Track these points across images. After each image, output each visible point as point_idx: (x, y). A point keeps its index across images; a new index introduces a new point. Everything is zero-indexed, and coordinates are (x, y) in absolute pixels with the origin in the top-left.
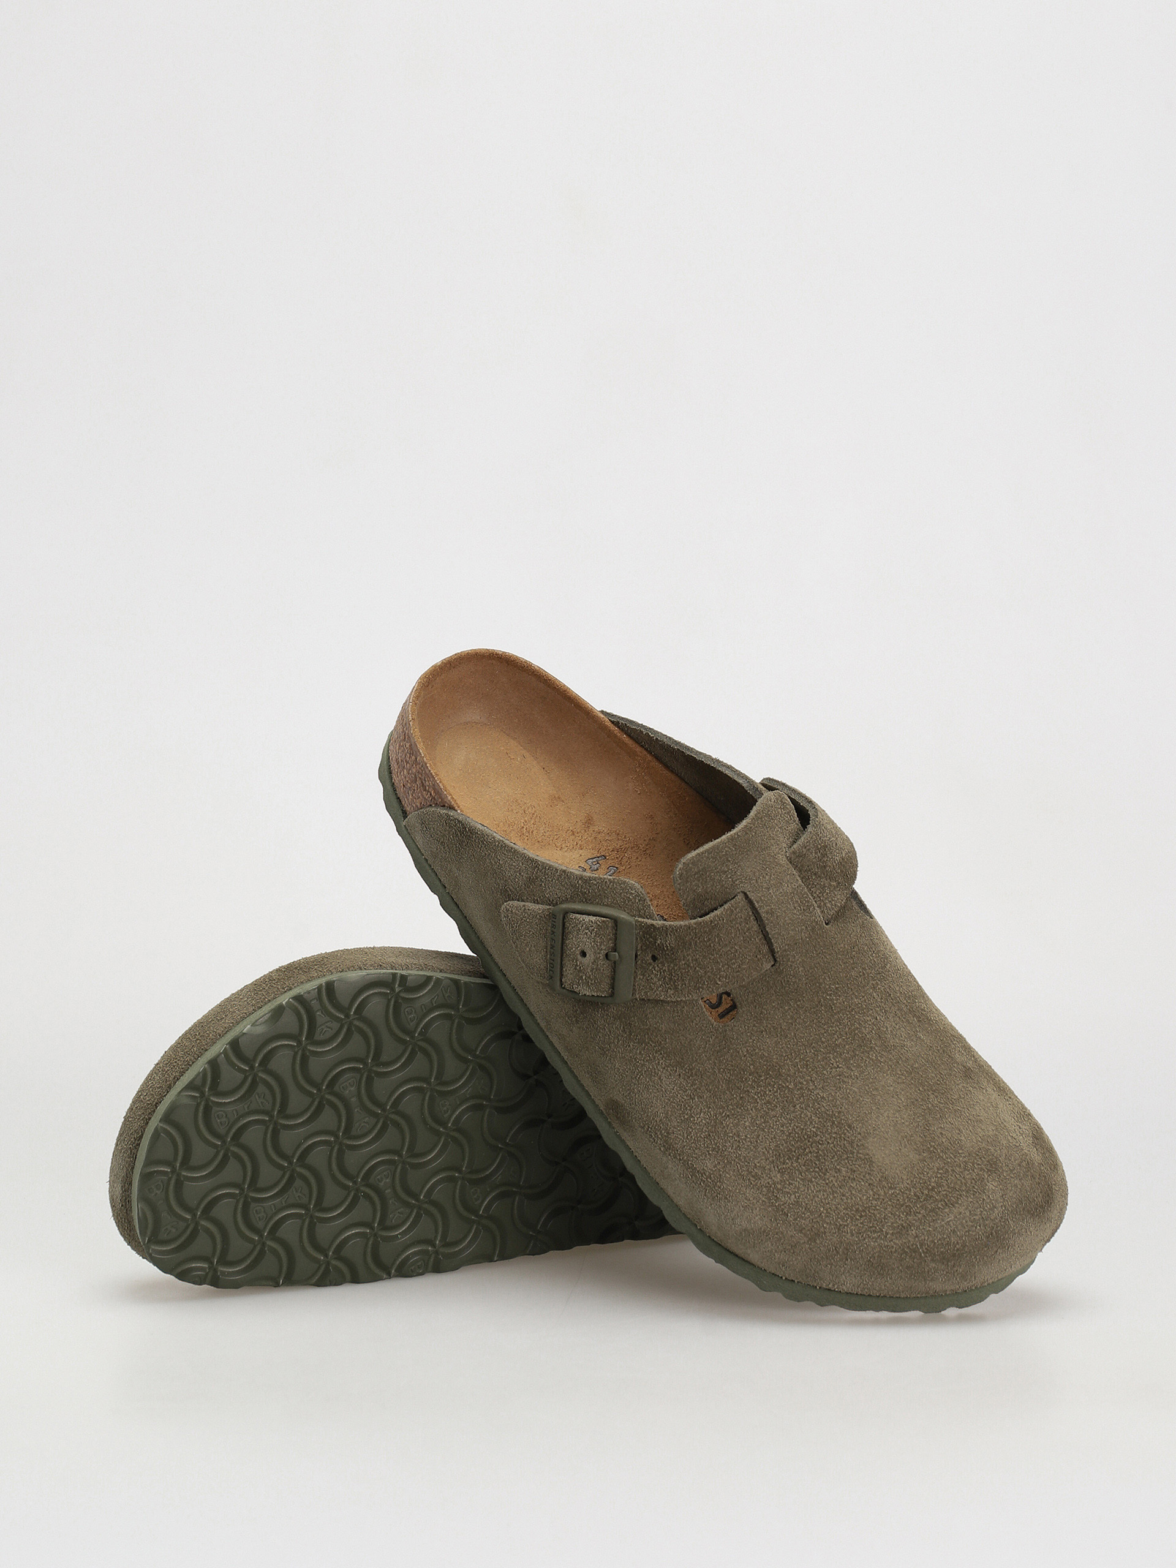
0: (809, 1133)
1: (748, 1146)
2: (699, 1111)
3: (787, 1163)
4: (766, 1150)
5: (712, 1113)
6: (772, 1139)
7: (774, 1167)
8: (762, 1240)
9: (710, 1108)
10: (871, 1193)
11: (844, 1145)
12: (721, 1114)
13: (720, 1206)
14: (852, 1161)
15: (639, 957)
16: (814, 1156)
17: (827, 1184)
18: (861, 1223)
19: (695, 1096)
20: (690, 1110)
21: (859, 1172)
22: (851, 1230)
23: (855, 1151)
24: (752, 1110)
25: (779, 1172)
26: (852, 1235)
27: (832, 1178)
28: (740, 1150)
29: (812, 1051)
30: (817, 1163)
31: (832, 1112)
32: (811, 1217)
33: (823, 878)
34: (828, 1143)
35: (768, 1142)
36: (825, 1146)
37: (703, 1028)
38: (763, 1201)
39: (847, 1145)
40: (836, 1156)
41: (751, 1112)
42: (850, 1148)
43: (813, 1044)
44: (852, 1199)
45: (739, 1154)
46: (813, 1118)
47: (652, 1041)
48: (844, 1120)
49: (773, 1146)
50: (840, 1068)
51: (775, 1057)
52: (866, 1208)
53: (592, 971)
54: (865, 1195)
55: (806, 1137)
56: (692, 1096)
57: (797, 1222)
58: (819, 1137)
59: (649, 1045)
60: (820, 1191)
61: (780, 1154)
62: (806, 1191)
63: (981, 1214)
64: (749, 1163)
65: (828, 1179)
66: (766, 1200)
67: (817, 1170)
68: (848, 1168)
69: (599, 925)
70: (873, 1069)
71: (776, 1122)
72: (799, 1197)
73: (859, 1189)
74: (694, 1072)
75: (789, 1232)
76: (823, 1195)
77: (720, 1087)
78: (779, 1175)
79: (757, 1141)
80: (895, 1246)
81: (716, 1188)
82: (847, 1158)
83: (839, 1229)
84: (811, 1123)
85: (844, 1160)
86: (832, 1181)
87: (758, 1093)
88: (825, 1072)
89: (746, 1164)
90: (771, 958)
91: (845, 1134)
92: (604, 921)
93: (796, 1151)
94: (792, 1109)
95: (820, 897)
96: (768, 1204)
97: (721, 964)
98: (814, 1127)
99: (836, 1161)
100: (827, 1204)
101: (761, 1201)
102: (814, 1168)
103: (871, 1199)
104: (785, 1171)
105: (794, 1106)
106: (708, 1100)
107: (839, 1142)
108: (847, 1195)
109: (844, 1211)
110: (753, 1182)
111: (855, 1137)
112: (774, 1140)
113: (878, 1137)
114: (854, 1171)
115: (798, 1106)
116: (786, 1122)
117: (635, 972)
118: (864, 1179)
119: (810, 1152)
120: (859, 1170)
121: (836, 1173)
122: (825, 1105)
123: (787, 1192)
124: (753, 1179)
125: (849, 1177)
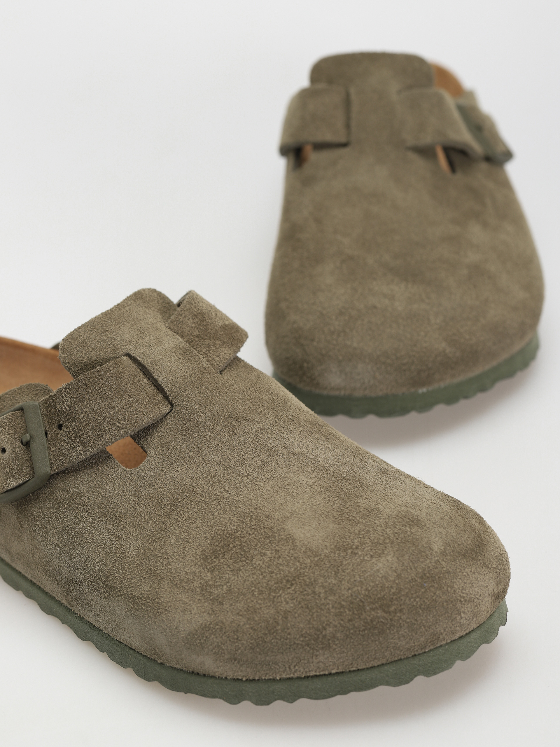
0: (230, 532)
1: (177, 559)
2: (128, 546)
3: (215, 562)
4: (194, 557)
5: (140, 543)
6: (197, 547)
7: (203, 569)
8: (206, 637)
9: (137, 540)
10: (298, 564)
11: (265, 532)
12: (147, 541)
13: (163, 620)
14: (275, 543)
15: (49, 433)
16: (239, 549)
17: (255, 568)
18: (293, 590)
19: (122, 535)
20: (120, 548)
21: (283, 550)
22: (285, 599)
23: (276, 535)
24: (175, 529)
25: (208, 571)
26: (287, 603)
27: (259, 562)
28: (170, 565)
29: (222, 468)
30: (242, 553)
31: (249, 510)
32: (245, 599)
33: (206, 339)
34: (250, 534)
35: (194, 550)
36: (247, 537)
37: (119, 476)
38: (199, 600)
39: (267, 532)
40: (259, 543)
41: (174, 531)
42: (270, 534)
43: (222, 463)
44: (280, 573)
45: (170, 568)
46: (232, 519)
47: (78, 504)
48: (260, 513)
49: (199, 552)
50: (250, 475)
51: (187, 480)
52: (295, 577)
53: (13, 461)
54: (293, 567)
55: (228, 535)
56: (120, 536)
57: (233, 607)
58: (240, 533)
59: (75, 509)
60: (249, 575)
61: (207, 557)
62: (236, 579)
63: (409, 559)
64: (180, 573)
65: (255, 564)
66: (201, 598)
67: (244, 559)
68: (272, 550)
69: (10, 419)
70: (283, 471)
71: (198, 532)
72: (230, 586)
73: (286, 564)
74: (117, 515)
75: (227, 618)
76: (253, 578)
77: (143, 519)
78: (209, 574)
79: (184, 553)
80: (330, 602)
81: (155, 605)
82: (270, 542)
83: (273, 602)
84: (231, 523)
85: (267, 544)
86: (259, 564)
87: (178, 513)
88: (237, 481)
89: (178, 574)
90: (167, 403)
91: (264, 524)
92: (13, 414)
93: (222, 550)
94: (211, 517)
95: (206, 354)
96: (203, 601)
97: (117, 409)
98: (234, 526)
99: (260, 547)
100: (258, 584)
101: (196, 601)
102: (241, 558)
103: (299, 569)
104: (214, 569)
105: (213, 515)
106: (134, 534)
107: (259, 531)
108: (275, 571)
109: (275, 585)
110: (186, 587)
111: (274, 523)
112: (199, 547)
113: (297, 519)
114: (279, 551)
115: (216, 514)
116: (207, 529)
117: (48, 447)
118: (289, 555)
119: (234, 547)
120: (283, 549)
121: (262, 556)
122: (240, 506)
123: (219, 585)
124: (186, 585)
125: (275, 557)
